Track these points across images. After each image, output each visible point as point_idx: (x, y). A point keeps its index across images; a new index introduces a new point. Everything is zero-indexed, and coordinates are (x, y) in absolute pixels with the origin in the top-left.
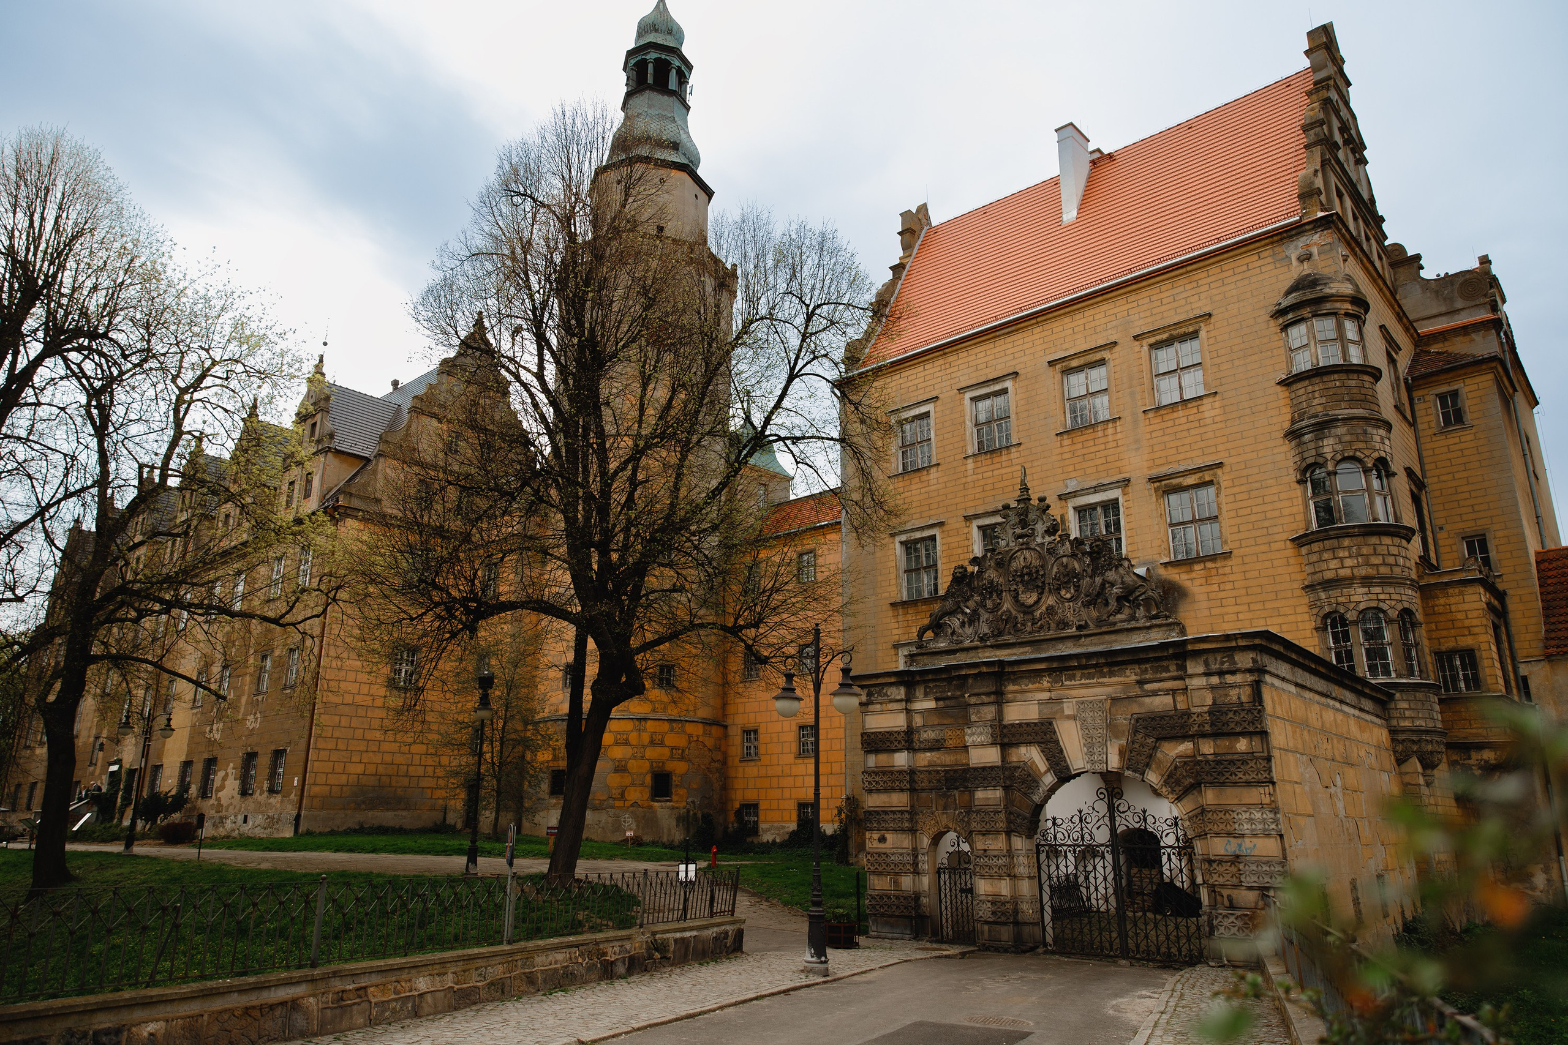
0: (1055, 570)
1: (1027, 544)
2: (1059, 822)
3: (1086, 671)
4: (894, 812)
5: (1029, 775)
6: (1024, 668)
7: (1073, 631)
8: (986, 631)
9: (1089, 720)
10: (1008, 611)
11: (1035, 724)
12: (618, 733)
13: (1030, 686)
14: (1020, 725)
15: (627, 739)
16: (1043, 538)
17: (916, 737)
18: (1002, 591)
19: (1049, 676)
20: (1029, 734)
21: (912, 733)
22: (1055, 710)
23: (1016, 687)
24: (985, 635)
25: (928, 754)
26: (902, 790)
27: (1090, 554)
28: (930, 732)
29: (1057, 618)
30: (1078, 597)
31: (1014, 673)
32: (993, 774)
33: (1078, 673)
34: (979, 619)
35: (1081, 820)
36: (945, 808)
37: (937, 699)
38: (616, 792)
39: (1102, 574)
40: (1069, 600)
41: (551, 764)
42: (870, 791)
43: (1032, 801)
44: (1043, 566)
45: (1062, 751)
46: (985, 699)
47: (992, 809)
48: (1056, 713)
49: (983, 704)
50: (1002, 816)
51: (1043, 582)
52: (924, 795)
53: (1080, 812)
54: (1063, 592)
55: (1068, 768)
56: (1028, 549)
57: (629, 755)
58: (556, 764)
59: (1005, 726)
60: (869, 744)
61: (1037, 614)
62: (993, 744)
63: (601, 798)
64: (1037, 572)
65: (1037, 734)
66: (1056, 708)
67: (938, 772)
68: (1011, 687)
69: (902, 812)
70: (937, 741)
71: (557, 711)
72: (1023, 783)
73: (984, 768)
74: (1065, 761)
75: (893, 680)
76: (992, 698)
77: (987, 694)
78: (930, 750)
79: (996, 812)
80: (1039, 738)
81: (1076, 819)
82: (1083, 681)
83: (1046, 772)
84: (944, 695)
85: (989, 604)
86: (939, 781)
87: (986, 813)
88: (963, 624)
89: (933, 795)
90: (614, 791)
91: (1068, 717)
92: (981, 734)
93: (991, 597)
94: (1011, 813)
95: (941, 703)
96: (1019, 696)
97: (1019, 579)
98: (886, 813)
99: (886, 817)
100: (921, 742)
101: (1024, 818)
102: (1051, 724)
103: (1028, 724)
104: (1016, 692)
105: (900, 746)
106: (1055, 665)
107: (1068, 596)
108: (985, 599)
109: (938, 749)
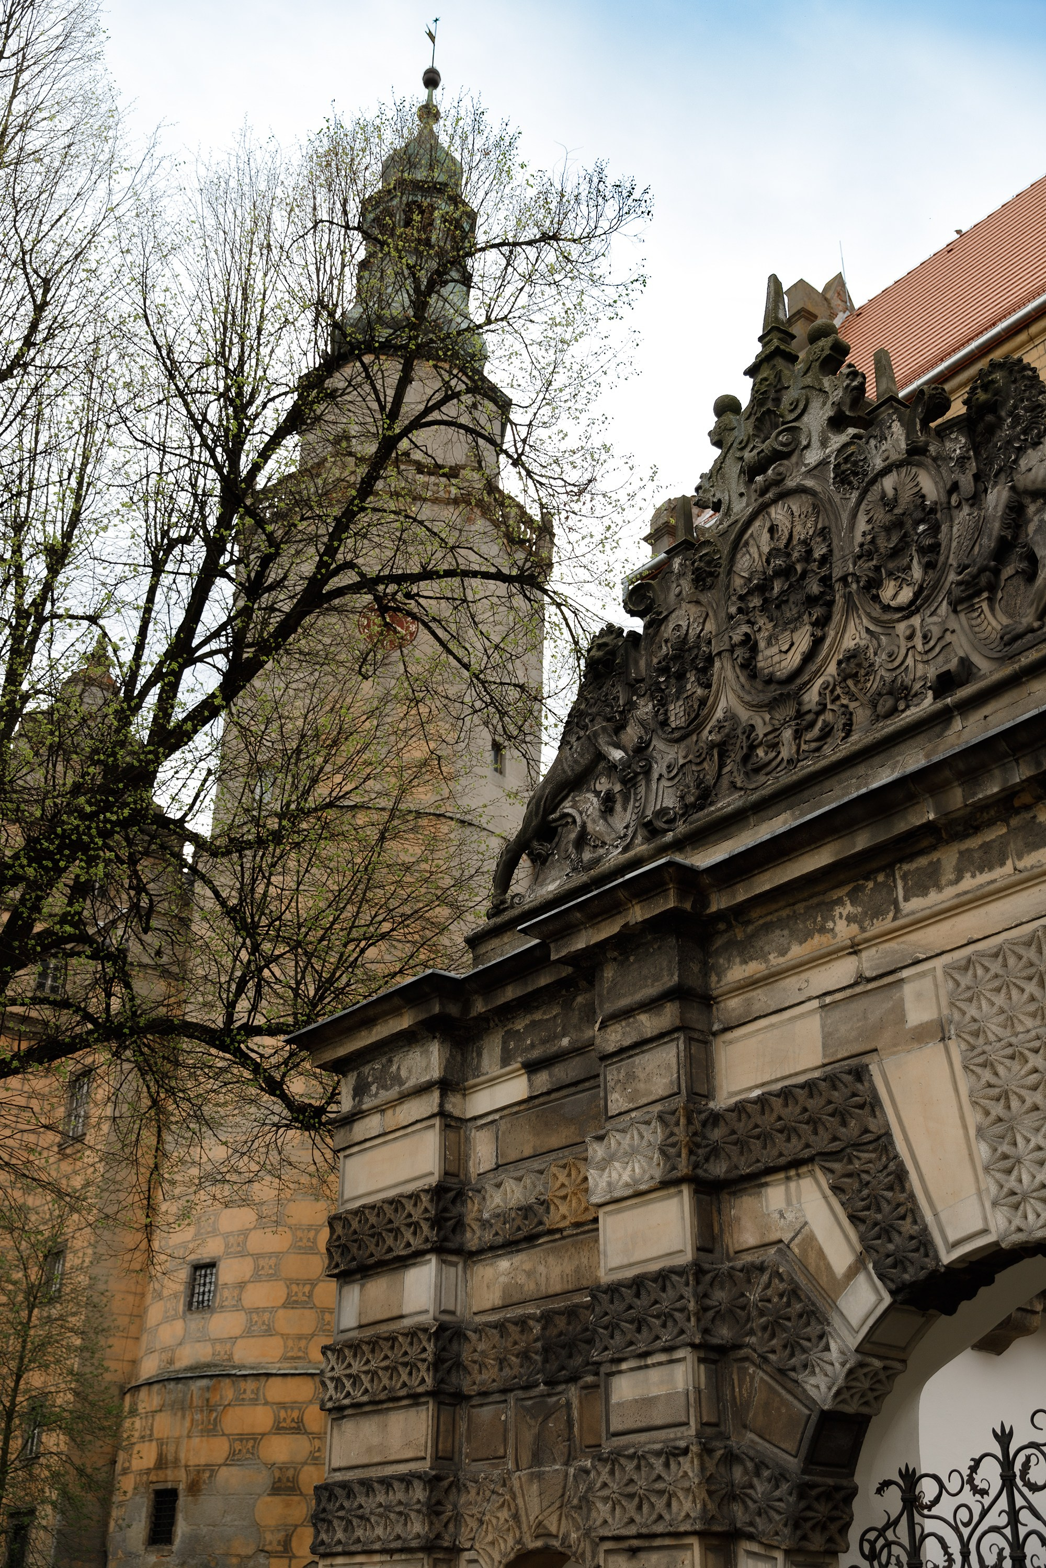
0: (862, 525)
1: (779, 481)
2: (928, 1489)
3: (973, 843)
4: (386, 1483)
5: (794, 1293)
6: (766, 882)
7: (927, 704)
8: (670, 801)
9: (994, 1028)
10: (731, 716)
11: (809, 1086)
12: (282, 1405)
13: (797, 951)
14: (762, 1101)
15: (300, 1421)
16: (824, 444)
17: (471, 1210)
18: (710, 660)
19: (853, 896)
20: (788, 1132)
21: (460, 1196)
22: (873, 1017)
23: (754, 968)
24: (663, 811)
25: (504, 1264)
26: (415, 1399)
27: (964, 424)
28: (510, 1185)
29: (874, 685)
30: (936, 586)
31: (739, 912)
32: (667, 1300)
33: (948, 857)
34: (647, 772)
35: (1008, 1481)
36: (537, 1458)
37: (531, 1068)
38: (272, 1539)
39: (1010, 469)
40: (909, 610)
41: (153, 1478)
42: (338, 1413)
43: (809, 1402)
44: (824, 533)
45: (901, 1175)
46: (648, 1024)
47: (655, 1441)
48: (880, 1027)
49: (642, 1045)
50: (689, 1466)
51: (826, 581)
52: (485, 1413)
53: (1004, 1437)
54: (887, 592)
55: (924, 1242)
56: (783, 496)
57: (302, 1455)
58: (161, 1475)
59: (715, 1118)
60: (344, 1249)
61: (812, 697)
62: (667, 1184)
63: (243, 1551)
64: (808, 556)
65: (814, 1122)
66: (877, 1008)
67: (522, 1323)
68: (737, 972)
69: (406, 1480)
70: (526, 1211)
71: (171, 1362)
72: (772, 1329)
73: (638, 1284)
74: (914, 1213)
75: (404, 1022)
76: (668, 1016)
77: (651, 1005)
78: (510, 1246)
79: (673, 1454)
80: (821, 1142)
81: (991, 1473)
82: (968, 883)
83: (852, 1273)
84: (552, 1049)
85: (677, 714)
86: (525, 1355)
87: (640, 1459)
88: (608, 805)
89: (508, 1413)
90: (269, 1537)
91: (921, 1035)
92: (633, 1152)
93: (681, 690)
94: (731, 1458)
95: (543, 1080)
96: (762, 998)
97: (756, 602)
98: (367, 1485)
99: (369, 1503)
100: (485, 1224)
101: (780, 1477)
102: (860, 1074)
103: (786, 1094)
104: (753, 983)
105: (417, 1243)
106: (861, 841)
107: (906, 595)
108: (663, 703)
109: (528, 1241)
